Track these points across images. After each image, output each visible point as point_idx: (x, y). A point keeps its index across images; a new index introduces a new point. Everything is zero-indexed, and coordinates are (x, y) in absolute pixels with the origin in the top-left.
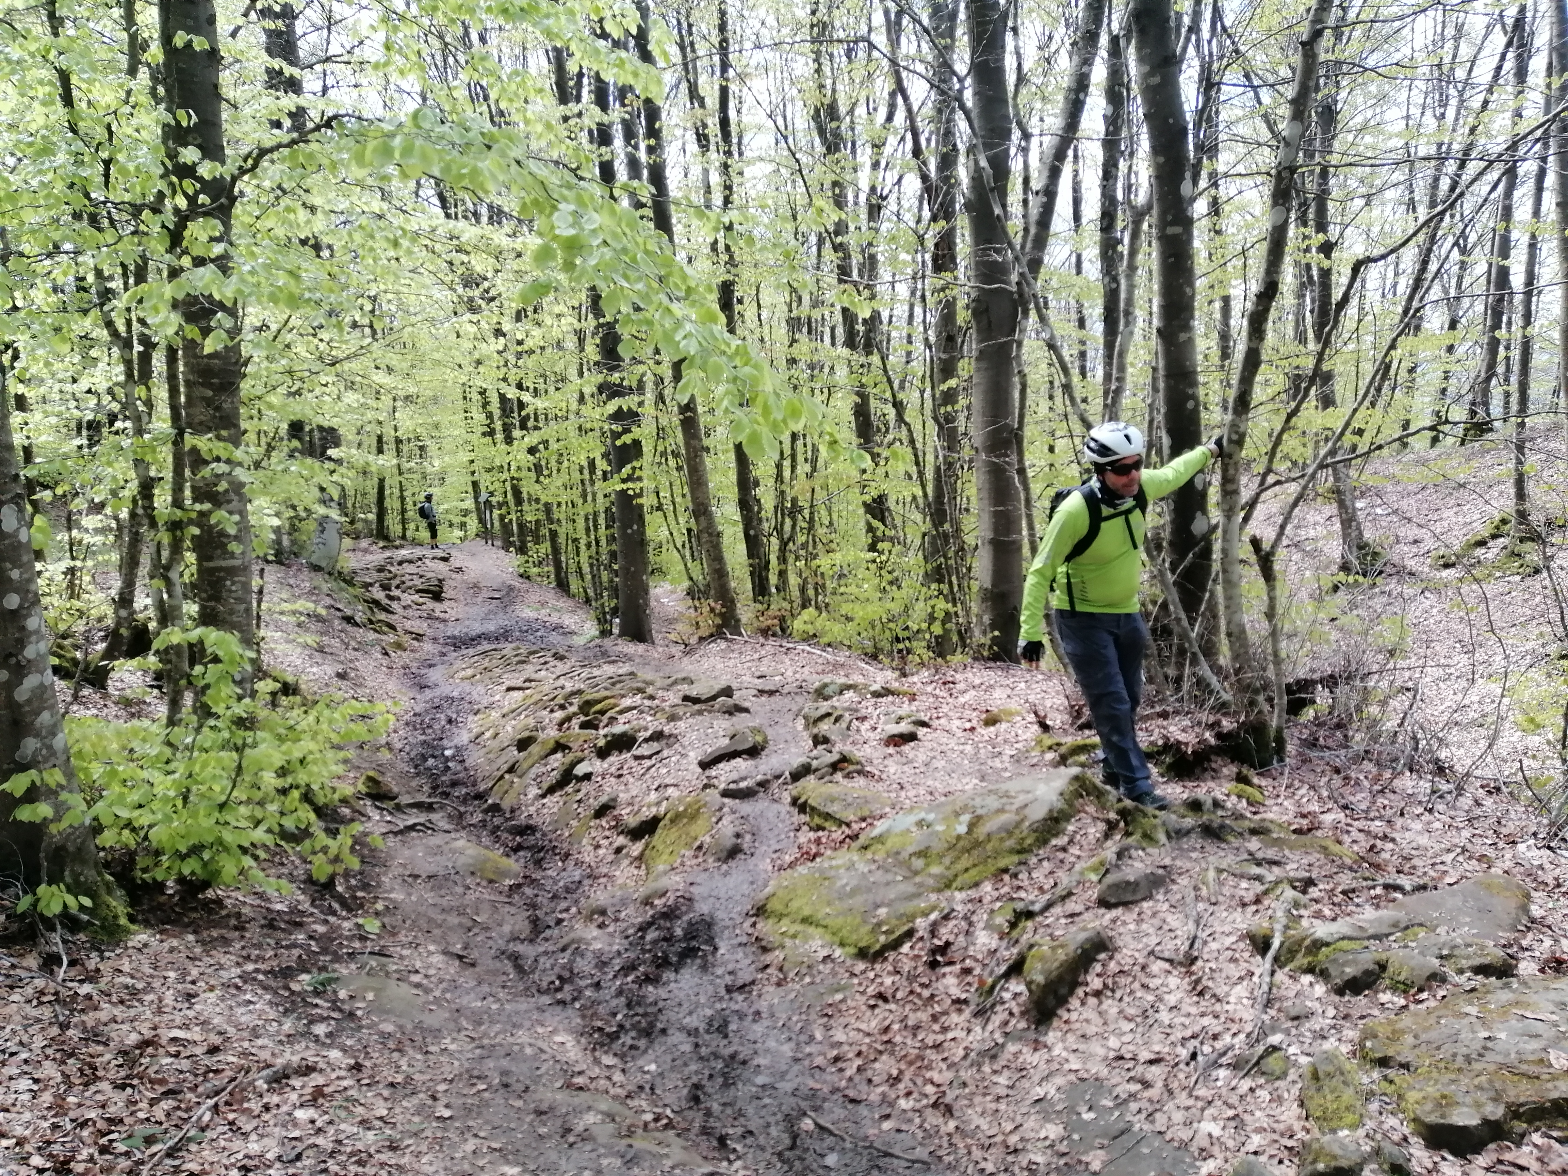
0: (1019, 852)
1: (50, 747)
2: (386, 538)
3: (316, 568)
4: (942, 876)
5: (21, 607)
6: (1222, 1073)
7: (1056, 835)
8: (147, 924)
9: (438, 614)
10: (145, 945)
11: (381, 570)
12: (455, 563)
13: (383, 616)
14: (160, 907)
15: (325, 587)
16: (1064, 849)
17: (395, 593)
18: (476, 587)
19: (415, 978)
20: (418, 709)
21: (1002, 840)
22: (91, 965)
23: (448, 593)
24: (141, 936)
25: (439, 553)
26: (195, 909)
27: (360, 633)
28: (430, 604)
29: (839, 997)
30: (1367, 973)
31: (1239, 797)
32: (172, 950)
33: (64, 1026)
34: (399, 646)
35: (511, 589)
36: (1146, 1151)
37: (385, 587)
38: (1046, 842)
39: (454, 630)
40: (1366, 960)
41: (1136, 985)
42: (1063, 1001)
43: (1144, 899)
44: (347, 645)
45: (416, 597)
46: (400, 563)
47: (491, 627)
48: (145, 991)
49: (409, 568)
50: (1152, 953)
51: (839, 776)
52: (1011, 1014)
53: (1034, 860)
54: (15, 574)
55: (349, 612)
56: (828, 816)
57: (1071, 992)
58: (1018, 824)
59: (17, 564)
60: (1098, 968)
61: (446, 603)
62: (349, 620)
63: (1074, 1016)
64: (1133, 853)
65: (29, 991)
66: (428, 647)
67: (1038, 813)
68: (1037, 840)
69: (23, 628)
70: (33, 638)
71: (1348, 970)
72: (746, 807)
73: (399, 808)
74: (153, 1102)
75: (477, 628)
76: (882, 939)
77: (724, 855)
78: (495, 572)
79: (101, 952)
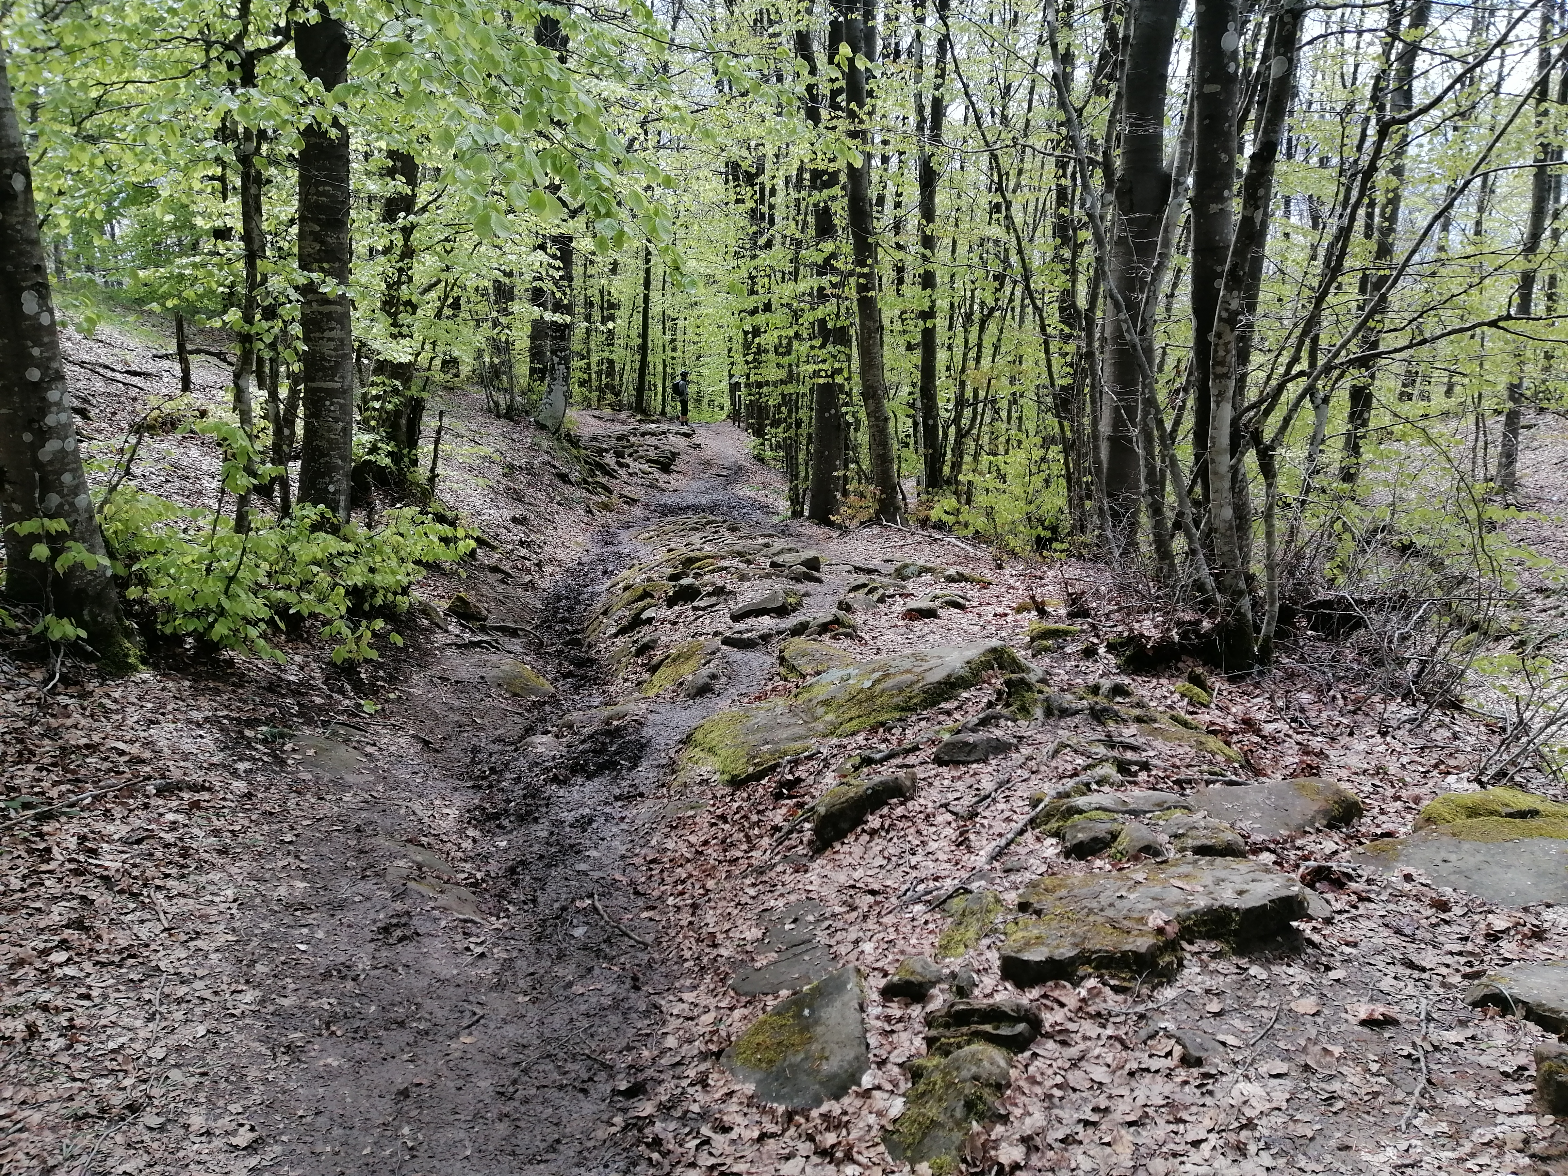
0: (903, 709)
1: (72, 504)
2: (643, 412)
3: (542, 427)
4: (831, 723)
5: (42, 380)
6: (919, 908)
7: (946, 700)
8: (155, 667)
9: (661, 484)
10: (144, 682)
11: (619, 438)
12: (696, 440)
13: (604, 480)
14: (174, 656)
15: (545, 444)
16: (949, 713)
17: (628, 461)
18: (708, 464)
19: (369, 749)
20: (583, 560)
21: (892, 696)
22: (90, 687)
23: (679, 465)
24: (146, 674)
25: (685, 429)
26: (205, 664)
27: (568, 490)
28: (657, 474)
29: (691, 813)
30: (1095, 840)
31: (1183, 695)
32: (163, 689)
33: (32, 723)
34: (606, 507)
35: (740, 468)
36: (807, 958)
37: (619, 454)
38: (934, 704)
39: (668, 499)
40: (1101, 830)
41: (912, 830)
42: (840, 836)
43: (977, 761)
44: (552, 499)
45: (646, 467)
46: (643, 435)
47: (704, 500)
48: (117, 712)
49: (650, 440)
50: (945, 805)
51: (826, 637)
52: (801, 842)
53: (914, 718)
54: (36, 352)
55: (564, 470)
56: (793, 668)
57: (852, 829)
58: (913, 683)
59: (38, 343)
60: (885, 810)
61: (674, 475)
62: (564, 478)
63: (846, 848)
64: (1002, 722)
65: (22, 694)
66: (637, 511)
67: (936, 676)
68: (925, 700)
69: (44, 399)
70: (54, 409)
71: (1080, 835)
72: (735, 654)
73: (483, 629)
74: (55, 784)
75: (690, 500)
76: (751, 769)
77: (693, 692)
78: (731, 452)
79: (104, 680)
